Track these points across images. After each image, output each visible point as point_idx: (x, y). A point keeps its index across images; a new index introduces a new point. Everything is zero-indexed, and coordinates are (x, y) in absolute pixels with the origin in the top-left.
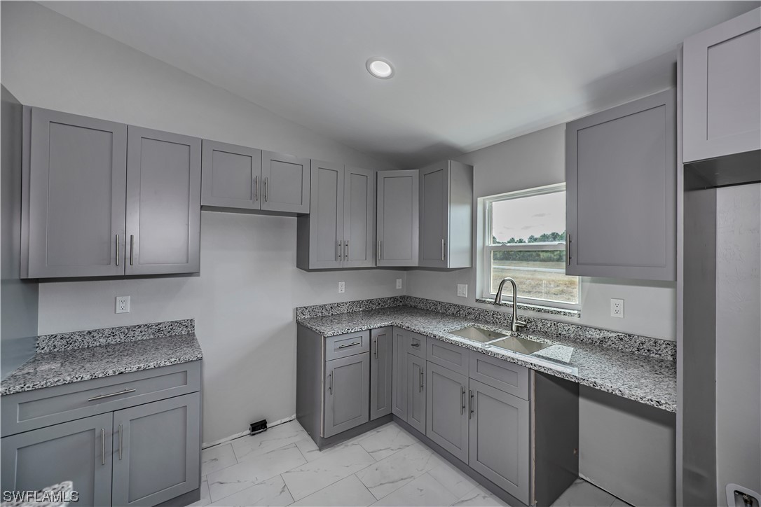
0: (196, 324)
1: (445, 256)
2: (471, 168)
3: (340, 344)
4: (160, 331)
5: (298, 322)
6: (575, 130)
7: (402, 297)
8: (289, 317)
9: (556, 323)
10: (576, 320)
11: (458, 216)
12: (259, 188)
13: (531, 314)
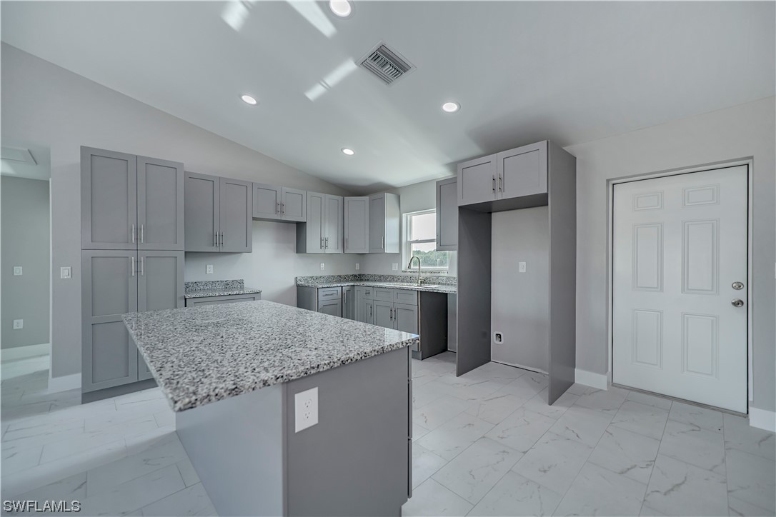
0: (244, 282)
1: (384, 247)
2: (399, 197)
3: (325, 293)
4: (227, 284)
5: (298, 286)
6: (441, 185)
7: (360, 275)
8: (293, 283)
9: (438, 277)
10: (446, 275)
11: (391, 224)
12: (279, 207)
13: (428, 275)
